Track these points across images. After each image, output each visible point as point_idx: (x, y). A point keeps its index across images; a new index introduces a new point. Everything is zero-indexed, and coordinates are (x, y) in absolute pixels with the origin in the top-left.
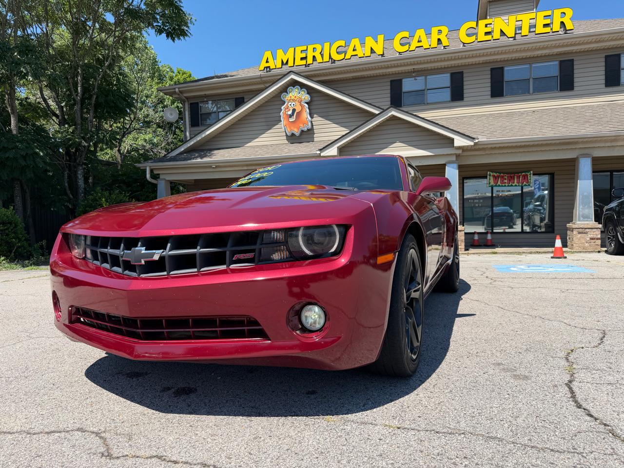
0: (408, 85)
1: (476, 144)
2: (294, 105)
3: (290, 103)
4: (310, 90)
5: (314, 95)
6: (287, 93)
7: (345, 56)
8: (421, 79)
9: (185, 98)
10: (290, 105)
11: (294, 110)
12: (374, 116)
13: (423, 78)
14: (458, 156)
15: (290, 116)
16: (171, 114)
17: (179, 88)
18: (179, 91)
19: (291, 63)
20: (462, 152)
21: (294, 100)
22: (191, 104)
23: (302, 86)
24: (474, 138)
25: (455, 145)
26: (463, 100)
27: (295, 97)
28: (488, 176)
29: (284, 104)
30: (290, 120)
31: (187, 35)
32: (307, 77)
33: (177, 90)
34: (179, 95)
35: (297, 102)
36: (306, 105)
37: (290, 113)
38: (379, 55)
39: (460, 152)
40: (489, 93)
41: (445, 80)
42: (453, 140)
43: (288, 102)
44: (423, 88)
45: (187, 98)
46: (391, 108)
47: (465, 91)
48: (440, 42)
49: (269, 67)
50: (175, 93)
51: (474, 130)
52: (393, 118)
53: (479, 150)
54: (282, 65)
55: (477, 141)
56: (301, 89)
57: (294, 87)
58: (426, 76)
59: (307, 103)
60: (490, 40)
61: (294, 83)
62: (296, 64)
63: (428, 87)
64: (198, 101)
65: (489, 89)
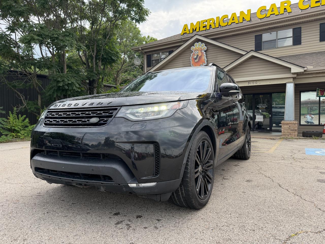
0: (266, 37)
1: (305, 71)
2: (197, 52)
3: (196, 52)
4: (207, 44)
5: (208, 46)
6: (194, 46)
7: (228, 24)
8: (274, 34)
9: (144, 53)
10: (196, 53)
11: (198, 55)
12: (242, 56)
13: (276, 32)
14: (294, 78)
15: (196, 59)
16: (138, 61)
17: (141, 48)
18: (141, 49)
19: (197, 30)
20: (297, 76)
21: (198, 50)
22: (147, 55)
23: (202, 42)
24: (304, 68)
25: (291, 72)
26: (301, 44)
27: (198, 48)
28: (317, 91)
29: (192, 52)
30: (195, 61)
31: (145, 20)
32: (206, 37)
33: (140, 49)
34: (141, 51)
35: (199, 51)
36: (205, 52)
37: (195, 57)
38: (247, 21)
39: (295, 76)
40: (319, 39)
41: (289, 33)
42: (290, 69)
43: (195, 51)
44: (275, 38)
45: (145, 52)
46: (252, 52)
47: (302, 39)
48: (285, 10)
49: (186, 33)
50: (139, 50)
51: (306, 62)
52: (253, 57)
53: (309, 74)
54: (193, 31)
55: (305, 69)
56: (202, 44)
57: (198, 43)
58: (277, 32)
59: (204, 51)
60: (319, 6)
61: (198, 41)
62: (200, 30)
63: (278, 38)
64: (151, 54)
65: (319, 36)
